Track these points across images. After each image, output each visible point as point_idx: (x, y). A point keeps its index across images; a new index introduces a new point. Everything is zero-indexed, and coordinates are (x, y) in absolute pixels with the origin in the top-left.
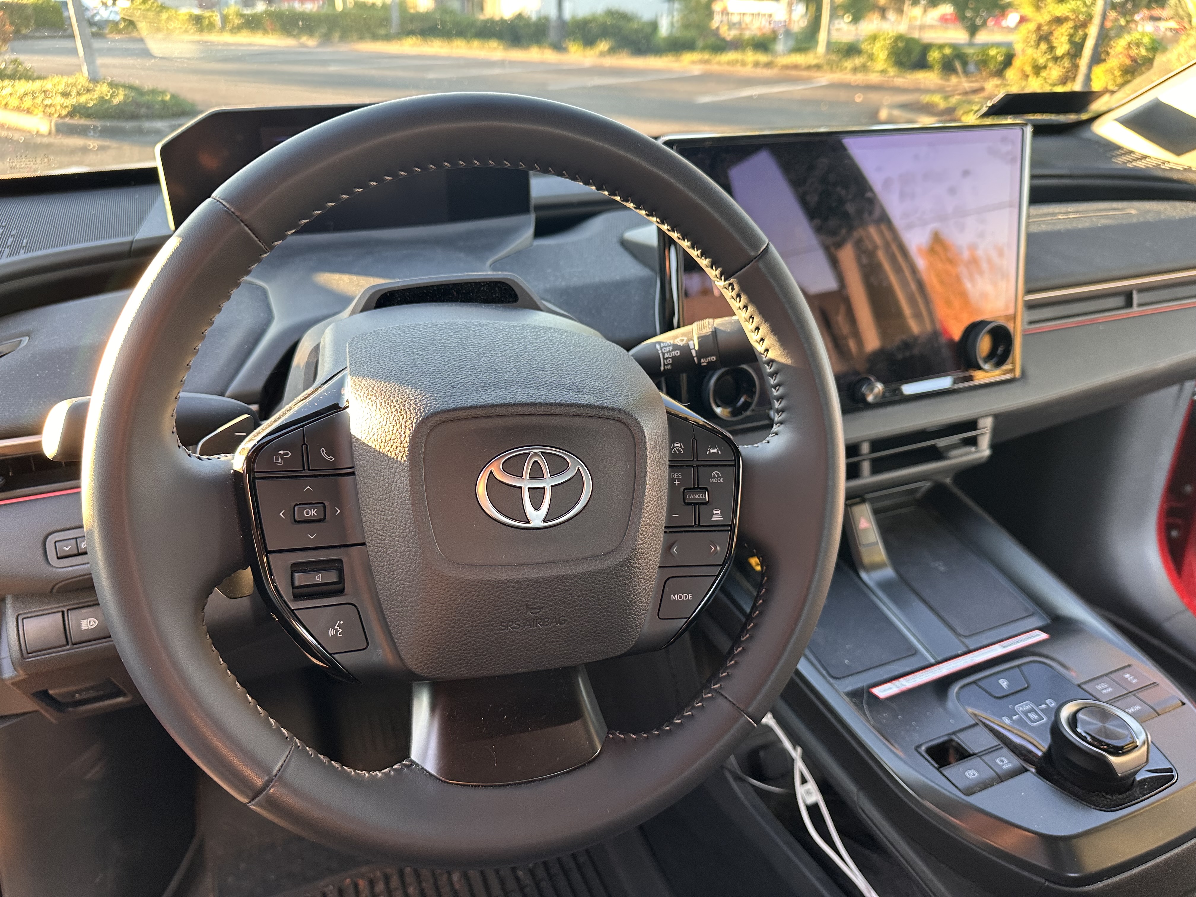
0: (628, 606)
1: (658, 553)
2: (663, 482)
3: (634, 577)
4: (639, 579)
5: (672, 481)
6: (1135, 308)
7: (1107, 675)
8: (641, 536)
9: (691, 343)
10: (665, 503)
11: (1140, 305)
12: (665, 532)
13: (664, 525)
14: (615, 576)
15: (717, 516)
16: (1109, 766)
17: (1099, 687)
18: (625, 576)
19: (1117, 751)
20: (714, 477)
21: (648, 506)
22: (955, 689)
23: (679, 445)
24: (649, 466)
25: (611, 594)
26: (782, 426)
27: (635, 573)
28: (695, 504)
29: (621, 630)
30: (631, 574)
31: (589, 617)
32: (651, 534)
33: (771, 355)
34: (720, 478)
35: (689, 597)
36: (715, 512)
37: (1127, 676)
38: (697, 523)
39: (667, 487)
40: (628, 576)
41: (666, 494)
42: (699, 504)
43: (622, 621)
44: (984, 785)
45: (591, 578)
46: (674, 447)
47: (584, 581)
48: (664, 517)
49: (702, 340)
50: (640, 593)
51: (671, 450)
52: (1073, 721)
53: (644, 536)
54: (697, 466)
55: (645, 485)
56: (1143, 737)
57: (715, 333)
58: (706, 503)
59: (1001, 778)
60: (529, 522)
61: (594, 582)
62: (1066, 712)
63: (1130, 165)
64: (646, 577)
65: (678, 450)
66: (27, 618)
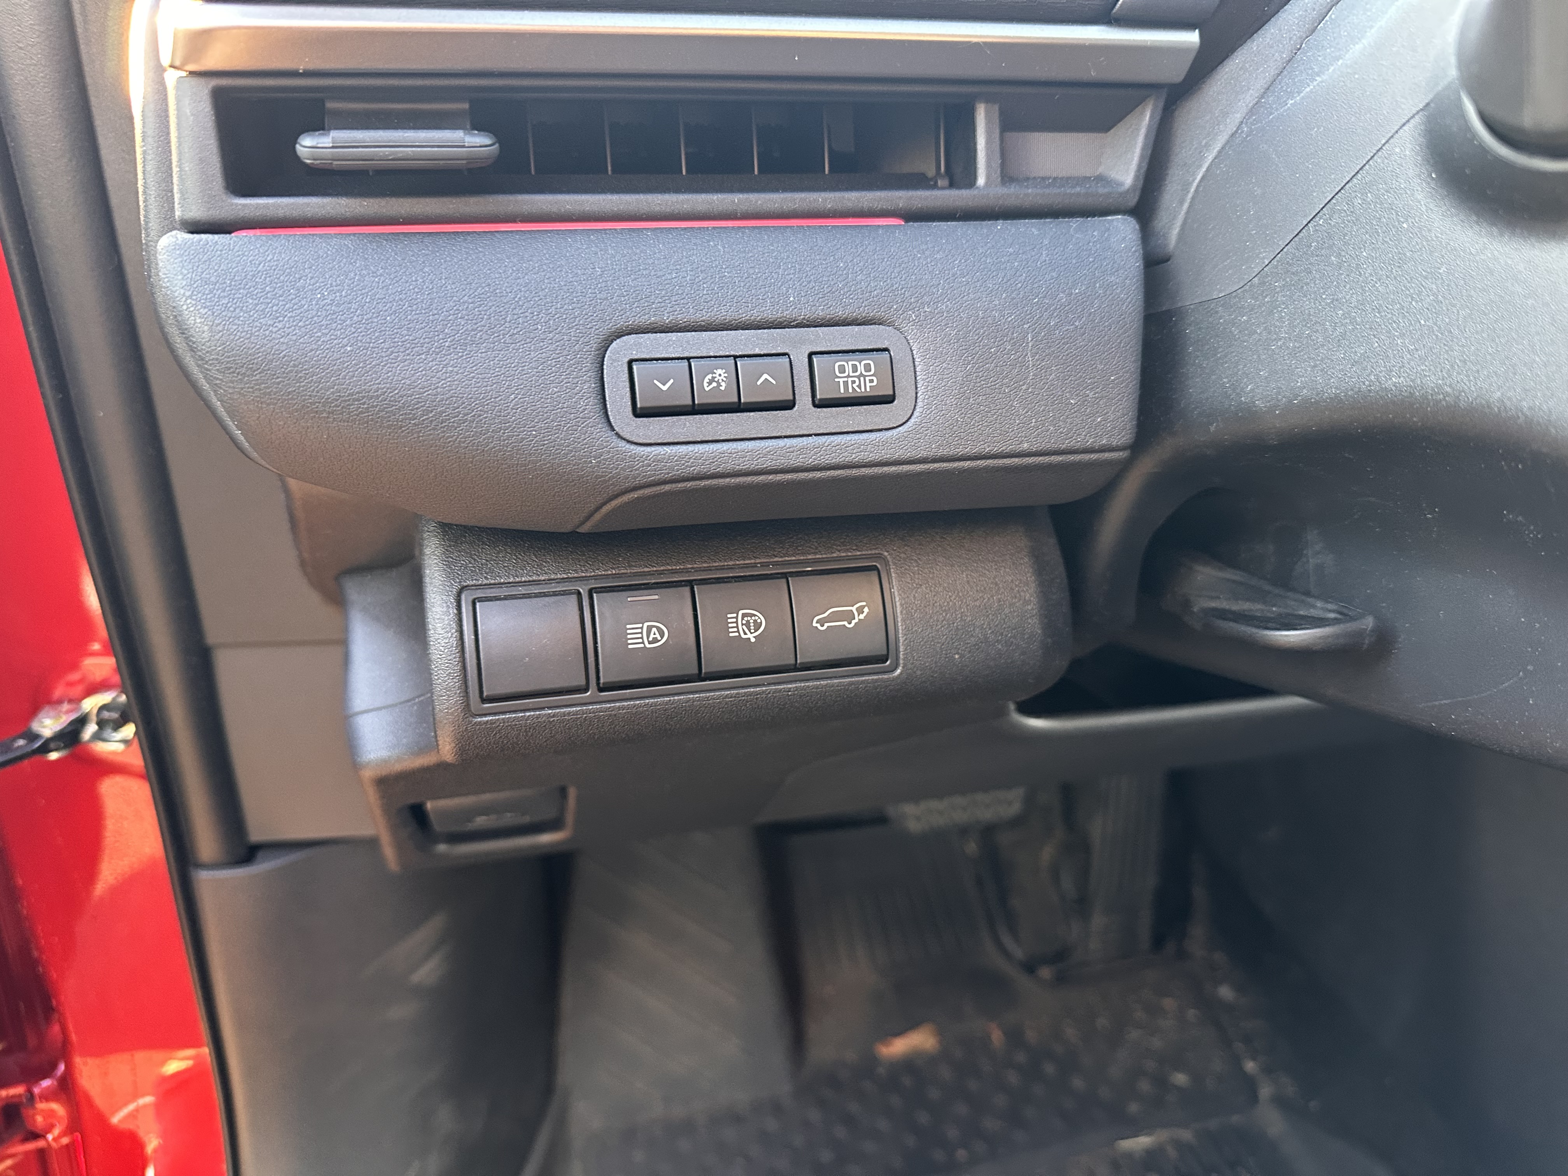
66: (481, 600)
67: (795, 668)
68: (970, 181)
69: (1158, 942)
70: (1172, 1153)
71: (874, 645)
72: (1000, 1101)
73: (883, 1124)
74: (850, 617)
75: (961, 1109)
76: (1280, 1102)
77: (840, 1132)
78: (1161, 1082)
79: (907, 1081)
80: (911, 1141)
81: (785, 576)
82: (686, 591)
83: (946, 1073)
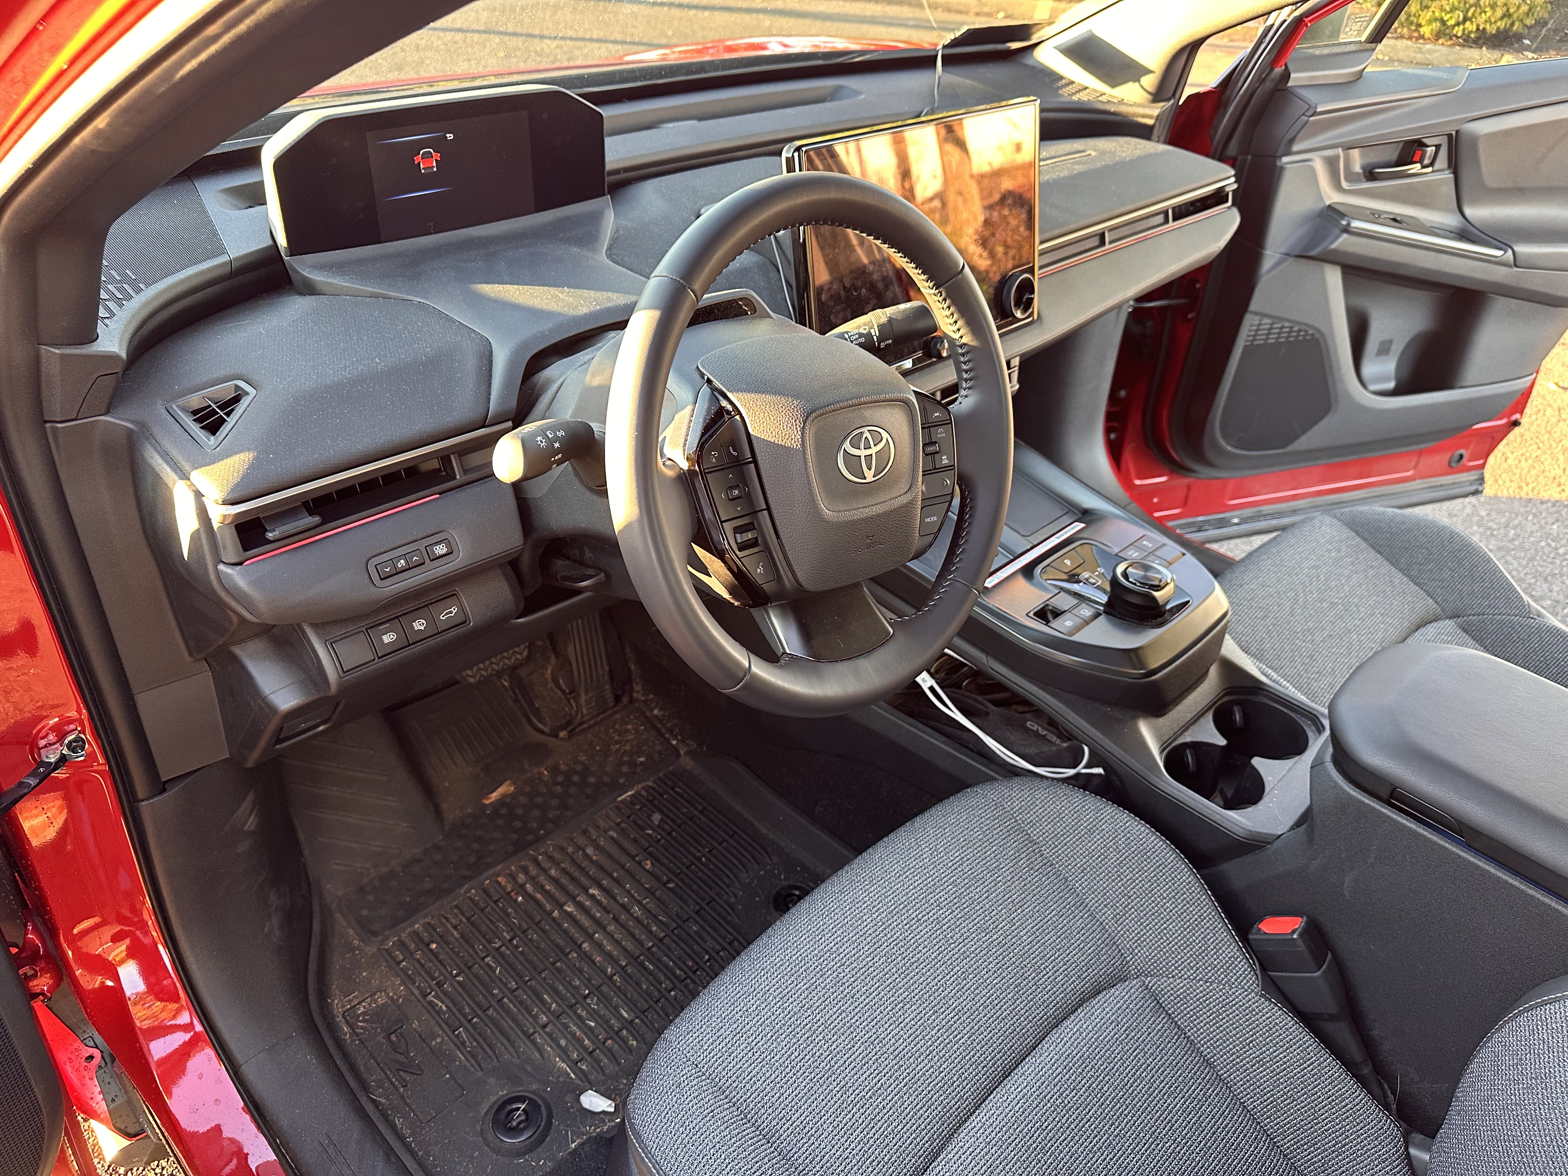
6: (1107, 246)
7: (1132, 544)
9: (872, 331)
11: (1111, 242)
15: (945, 461)
16: (1154, 599)
17: (1129, 553)
19: (1158, 588)
20: (940, 433)
22: (1038, 570)
25: (907, 521)
26: (970, 391)
28: (931, 454)
31: (896, 538)
33: (964, 340)
34: (943, 433)
35: (935, 518)
36: (943, 458)
37: (1145, 543)
38: (934, 467)
42: (934, 453)
43: (910, 539)
44: (1078, 629)
45: (898, 512)
47: (894, 514)
49: (881, 327)
52: (1125, 575)
54: (929, 427)
55: (919, 445)
56: (1170, 576)
57: (890, 320)
58: (937, 453)
59: (1087, 622)
60: (865, 478)
62: (1120, 570)
63: (1075, 98)
66: (334, 642)
67: (439, 633)
68: (455, 478)
69: (617, 699)
70: (643, 793)
71: (463, 619)
72: (555, 802)
73: (497, 835)
74: (451, 612)
75: (536, 813)
76: (688, 753)
77: (475, 846)
78: (632, 764)
79: (503, 811)
80: (514, 836)
81: (427, 606)
82: (397, 620)
83: (523, 800)
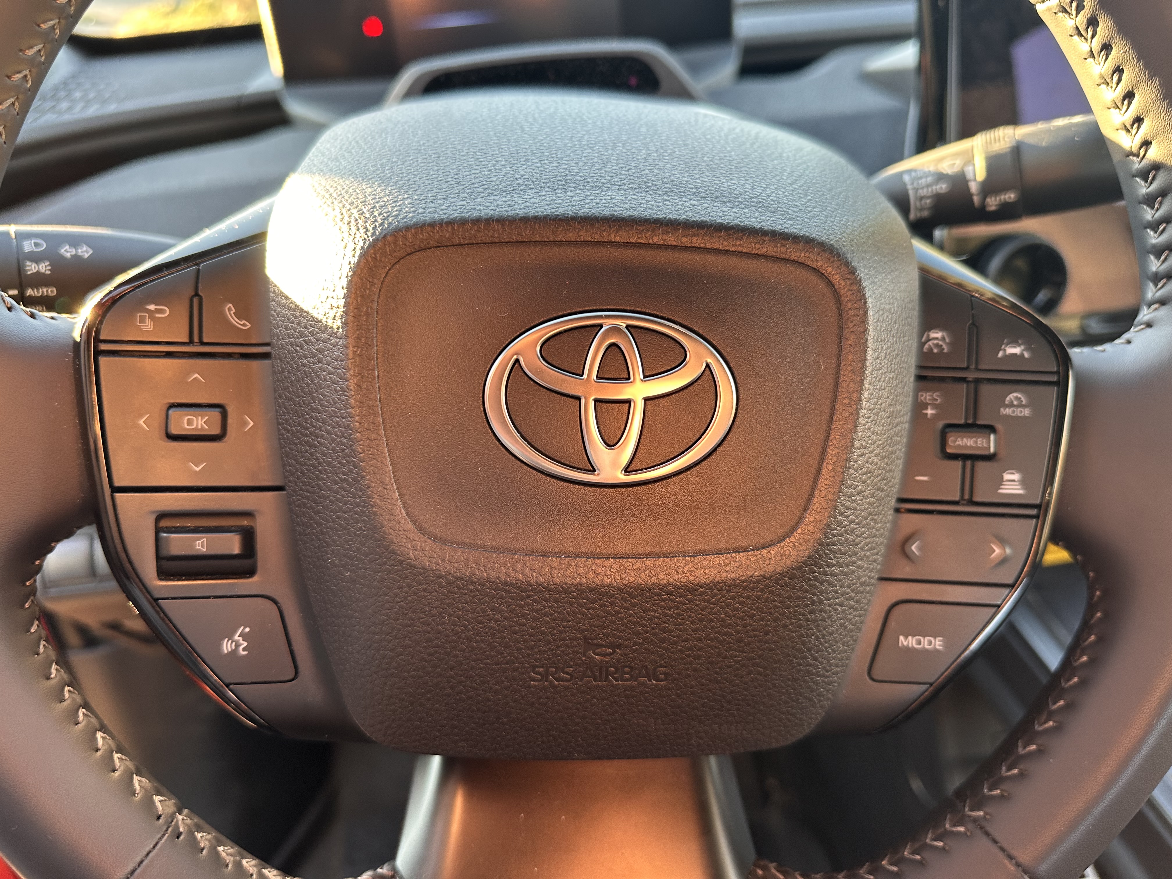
0: (805, 658)
1: (877, 554)
2: (899, 407)
3: (821, 602)
4: (830, 605)
5: (918, 407)
8: (840, 518)
9: (970, 170)
10: (901, 451)
12: (897, 510)
13: (895, 496)
14: (778, 595)
15: (1012, 484)
18: (798, 598)
20: (1011, 405)
21: (862, 455)
23: (939, 335)
24: (870, 369)
25: (766, 633)
26: (1161, 311)
27: (822, 592)
28: (965, 457)
29: (786, 703)
30: (814, 594)
31: (716, 673)
32: (864, 514)
34: (1024, 406)
36: (1007, 476)
38: (966, 497)
39: (907, 418)
40: (805, 597)
41: (905, 433)
42: (974, 458)
43: (788, 686)
45: (723, 596)
46: (929, 340)
47: (708, 601)
48: (897, 481)
49: (993, 164)
50: (831, 634)
51: (922, 345)
53: (848, 516)
54: (977, 381)
55: (857, 410)
57: (1016, 151)
58: (988, 458)
60: (594, 470)
61: (729, 605)
64: (846, 602)
65: (937, 345)
